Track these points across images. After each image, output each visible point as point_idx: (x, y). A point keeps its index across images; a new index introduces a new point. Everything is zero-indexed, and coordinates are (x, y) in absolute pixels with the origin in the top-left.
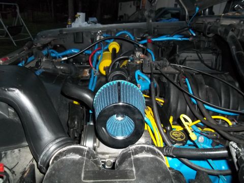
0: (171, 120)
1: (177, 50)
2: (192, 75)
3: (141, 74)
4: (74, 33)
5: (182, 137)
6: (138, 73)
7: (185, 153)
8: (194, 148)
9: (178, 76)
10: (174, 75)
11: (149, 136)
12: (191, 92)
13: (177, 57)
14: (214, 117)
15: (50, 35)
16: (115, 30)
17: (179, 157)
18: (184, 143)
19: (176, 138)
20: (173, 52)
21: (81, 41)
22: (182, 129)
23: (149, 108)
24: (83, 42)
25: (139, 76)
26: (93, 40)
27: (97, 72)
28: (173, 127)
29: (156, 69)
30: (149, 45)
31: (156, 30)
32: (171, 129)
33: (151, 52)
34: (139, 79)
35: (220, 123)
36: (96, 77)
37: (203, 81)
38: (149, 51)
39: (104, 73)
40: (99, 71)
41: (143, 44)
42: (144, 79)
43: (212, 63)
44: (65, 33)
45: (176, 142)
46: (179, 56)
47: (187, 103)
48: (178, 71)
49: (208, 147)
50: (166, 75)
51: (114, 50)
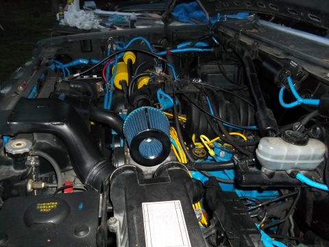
0: (194, 138)
1: (199, 62)
2: (212, 93)
3: (162, 93)
4: (81, 41)
5: (203, 154)
6: (160, 92)
7: (205, 167)
8: (214, 162)
9: (199, 95)
10: (195, 94)
11: (175, 155)
12: (212, 113)
13: (198, 70)
14: (231, 134)
15: (52, 44)
16: (128, 36)
17: (200, 170)
18: (205, 158)
19: (198, 154)
20: (194, 64)
21: (89, 50)
22: (202, 146)
23: (173, 128)
24: (91, 51)
25: (160, 95)
26: (104, 48)
27: (112, 87)
28: (195, 144)
29: (178, 89)
30: (169, 58)
31: (175, 35)
32: (194, 146)
33: (172, 67)
34: (161, 97)
35: (238, 138)
36: (111, 93)
37: (223, 98)
38: (169, 65)
39: (120, 87)
40: (114, 86)
41: (162, 56)
42: (166, 98)
43: (234, 76)
44: (70, 40)
45: (198, 158)
46: (200, 68)
47: (208, 122)
48: (198, 90)
49: (226, 160)
50: (186, 95)
51: (130, 61)
